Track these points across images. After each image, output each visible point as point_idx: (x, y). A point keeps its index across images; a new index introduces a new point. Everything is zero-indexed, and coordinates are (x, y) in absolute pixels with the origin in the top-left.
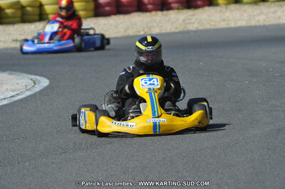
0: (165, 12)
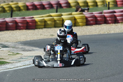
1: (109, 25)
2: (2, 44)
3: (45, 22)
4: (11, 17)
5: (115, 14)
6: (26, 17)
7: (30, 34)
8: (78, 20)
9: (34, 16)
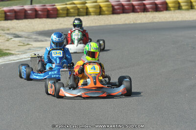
0: (145, 13)
1: (137, 14)
2: (14, 34)
3: (68, 10)
4: (31, 4)
5: (144, 2)
6: (47, 5)
7: (49, 23)
8: (104, 9)
9: (56, 4)
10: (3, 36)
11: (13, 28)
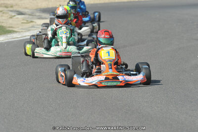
10: (6, 13)
11: (16, 5)
